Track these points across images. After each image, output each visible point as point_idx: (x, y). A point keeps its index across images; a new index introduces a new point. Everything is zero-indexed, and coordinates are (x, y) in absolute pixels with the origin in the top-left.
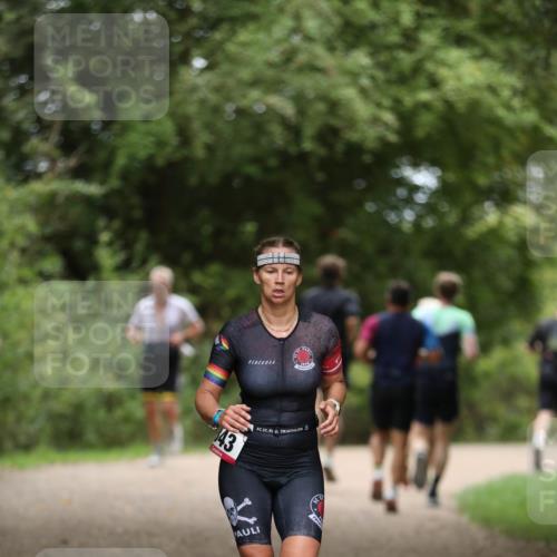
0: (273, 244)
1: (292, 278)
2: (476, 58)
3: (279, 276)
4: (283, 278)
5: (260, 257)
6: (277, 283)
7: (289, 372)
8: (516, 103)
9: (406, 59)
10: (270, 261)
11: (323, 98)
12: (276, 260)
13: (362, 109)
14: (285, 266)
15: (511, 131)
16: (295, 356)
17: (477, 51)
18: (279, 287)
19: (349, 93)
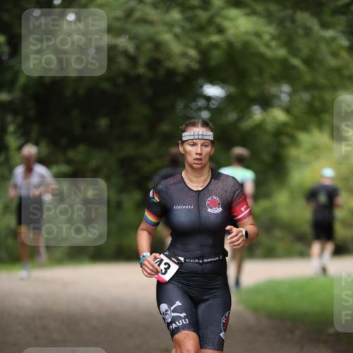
0: (194, 125)
1: (207, 150)
2: (248, 15)
3: (198, 149)
4: (201, 150)
5: (184, 134)
6: (197, 154)
7: (204, 214)
8: (273, 44)
9: (203, 15)
10: (192, 138)
11: (151, 39)
12: (196, 137)
13: (176, 47)
14: (203, 141)
15: (269, 61)
16: (208, 203)
17: (247, 11)
18: (198, 157)
19: (167, 37)
